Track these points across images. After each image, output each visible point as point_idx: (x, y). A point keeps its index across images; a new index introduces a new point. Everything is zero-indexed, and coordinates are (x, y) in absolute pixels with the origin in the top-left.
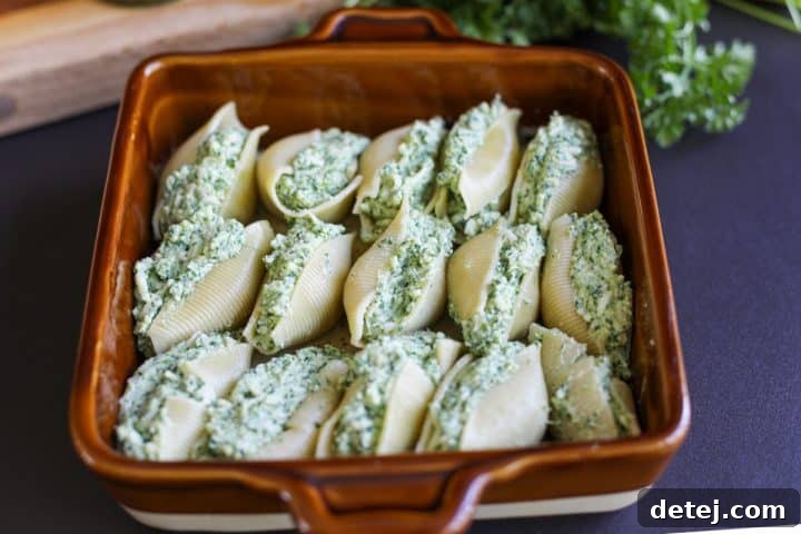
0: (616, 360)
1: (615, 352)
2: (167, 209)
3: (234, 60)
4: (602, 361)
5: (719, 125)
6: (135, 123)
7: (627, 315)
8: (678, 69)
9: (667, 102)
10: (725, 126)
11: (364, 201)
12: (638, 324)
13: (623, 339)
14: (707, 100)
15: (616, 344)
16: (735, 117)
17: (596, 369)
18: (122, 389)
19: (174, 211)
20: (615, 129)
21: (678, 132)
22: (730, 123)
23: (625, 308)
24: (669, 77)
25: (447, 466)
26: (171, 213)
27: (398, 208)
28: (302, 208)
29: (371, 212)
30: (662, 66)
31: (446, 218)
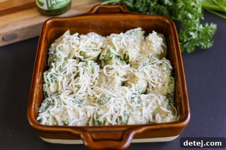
0: (170, 100)
1: (170, 98)
2: (52, 58)
3: (69, 19)
4: (166, 101)
5: (205, 47)
6: (44, 36)
7: (173, 88)
8: (194, 31)
9: (191, 40)
10: (207, 47)
11: (102, 56)
12: (176, 91)
13: (172, 94)
14: (202, 40)
15: (170, 96)
16: (210, 45)
17: (165, 103)
18: (40, 106)
19: (53, 59)
20: (170, 36)
21: (193, 49)
22: (208, 46)
23: (173, 86)
24: (191, 33)
25: (124, 129)
26: (52, 59)
27: (111, 58)
28: (86, 58)
29: (104, 59)
30: (190, 30)
31: (124, 61)
